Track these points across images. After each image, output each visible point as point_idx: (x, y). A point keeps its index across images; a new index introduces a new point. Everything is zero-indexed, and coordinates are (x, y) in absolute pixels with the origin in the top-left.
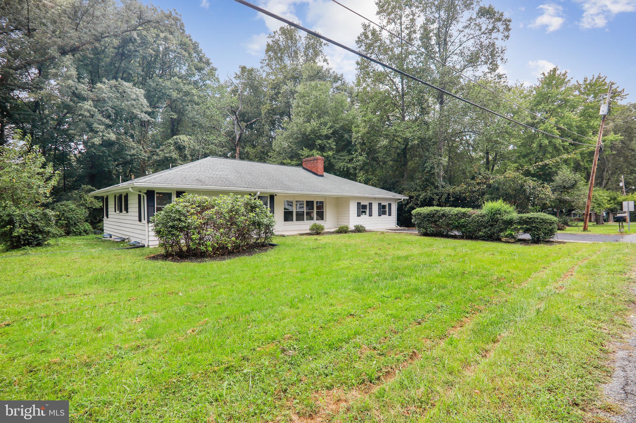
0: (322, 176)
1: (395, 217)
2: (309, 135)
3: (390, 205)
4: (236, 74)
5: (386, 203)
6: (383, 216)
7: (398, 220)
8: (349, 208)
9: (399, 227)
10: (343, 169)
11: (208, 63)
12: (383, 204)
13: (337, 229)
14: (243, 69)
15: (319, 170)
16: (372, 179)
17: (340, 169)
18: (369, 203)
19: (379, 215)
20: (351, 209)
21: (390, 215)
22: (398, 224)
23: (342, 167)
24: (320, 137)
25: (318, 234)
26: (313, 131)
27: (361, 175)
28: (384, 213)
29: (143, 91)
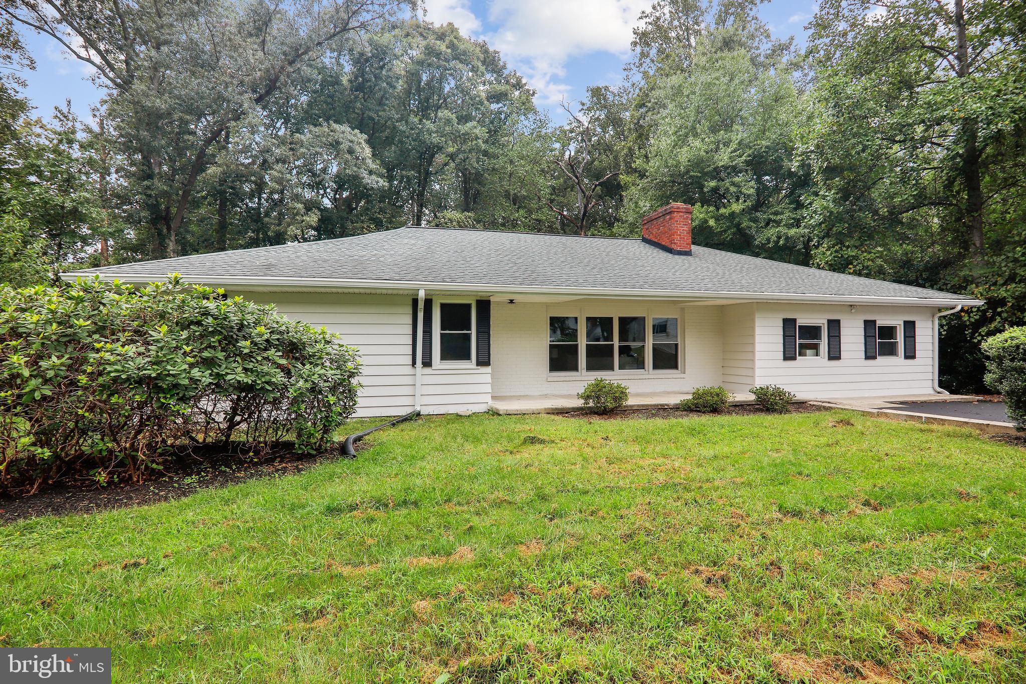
0: (688, 253)
1: (930, 361)
2: (688, 172)
3: (910, 326)
4: (583, 104)
5: (896, 321)
6: (882, 361)
7: (941, 372)
8: (753, 336)
9: (946, 396)
10: (777, 242)
11: (518, 85)
12: (883, 321)
13: (690, 397)
14: (597, 93)
15: (677, 238)
16: (856, 257)
17: (769, 243)
18: (830, 322)
19: (869, 357)
20: (758, 339)
21: (910, 355)
22: (941, 384)
23: (774, 238)
24: (716, 173)
25: (604, 412)
26: (697, 163)
27: (824, 252)
28: (889, 350)
29: (365, 136)
